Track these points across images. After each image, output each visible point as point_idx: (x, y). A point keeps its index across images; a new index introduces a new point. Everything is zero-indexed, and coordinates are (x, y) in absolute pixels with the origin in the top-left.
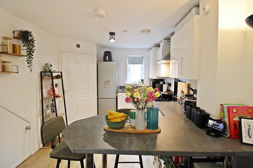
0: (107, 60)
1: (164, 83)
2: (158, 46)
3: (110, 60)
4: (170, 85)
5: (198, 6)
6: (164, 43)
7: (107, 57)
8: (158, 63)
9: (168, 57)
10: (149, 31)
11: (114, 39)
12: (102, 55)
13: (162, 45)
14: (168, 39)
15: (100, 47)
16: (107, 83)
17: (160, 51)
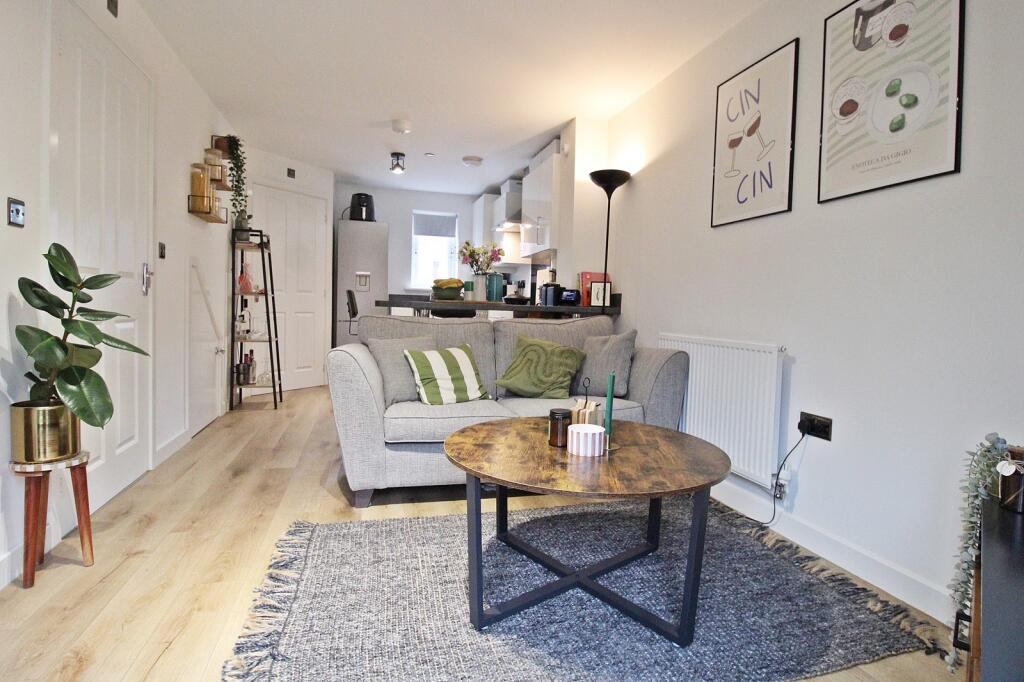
0: (364, 216)
1: (510, 283)
2: (495, 191)
3: (370, 218)
4: (522, 285)
5: (558, 138)
6: (511, 186)
7: (364, 209)
8: (498, 230)
9: (516, 217)
10: (480, 160)
11: (403, 169)
12: (348, 203)
13: (505, 190)
14: (518, 179)
15: (342, 180)
16: (363, 280)
17: (501, 204)
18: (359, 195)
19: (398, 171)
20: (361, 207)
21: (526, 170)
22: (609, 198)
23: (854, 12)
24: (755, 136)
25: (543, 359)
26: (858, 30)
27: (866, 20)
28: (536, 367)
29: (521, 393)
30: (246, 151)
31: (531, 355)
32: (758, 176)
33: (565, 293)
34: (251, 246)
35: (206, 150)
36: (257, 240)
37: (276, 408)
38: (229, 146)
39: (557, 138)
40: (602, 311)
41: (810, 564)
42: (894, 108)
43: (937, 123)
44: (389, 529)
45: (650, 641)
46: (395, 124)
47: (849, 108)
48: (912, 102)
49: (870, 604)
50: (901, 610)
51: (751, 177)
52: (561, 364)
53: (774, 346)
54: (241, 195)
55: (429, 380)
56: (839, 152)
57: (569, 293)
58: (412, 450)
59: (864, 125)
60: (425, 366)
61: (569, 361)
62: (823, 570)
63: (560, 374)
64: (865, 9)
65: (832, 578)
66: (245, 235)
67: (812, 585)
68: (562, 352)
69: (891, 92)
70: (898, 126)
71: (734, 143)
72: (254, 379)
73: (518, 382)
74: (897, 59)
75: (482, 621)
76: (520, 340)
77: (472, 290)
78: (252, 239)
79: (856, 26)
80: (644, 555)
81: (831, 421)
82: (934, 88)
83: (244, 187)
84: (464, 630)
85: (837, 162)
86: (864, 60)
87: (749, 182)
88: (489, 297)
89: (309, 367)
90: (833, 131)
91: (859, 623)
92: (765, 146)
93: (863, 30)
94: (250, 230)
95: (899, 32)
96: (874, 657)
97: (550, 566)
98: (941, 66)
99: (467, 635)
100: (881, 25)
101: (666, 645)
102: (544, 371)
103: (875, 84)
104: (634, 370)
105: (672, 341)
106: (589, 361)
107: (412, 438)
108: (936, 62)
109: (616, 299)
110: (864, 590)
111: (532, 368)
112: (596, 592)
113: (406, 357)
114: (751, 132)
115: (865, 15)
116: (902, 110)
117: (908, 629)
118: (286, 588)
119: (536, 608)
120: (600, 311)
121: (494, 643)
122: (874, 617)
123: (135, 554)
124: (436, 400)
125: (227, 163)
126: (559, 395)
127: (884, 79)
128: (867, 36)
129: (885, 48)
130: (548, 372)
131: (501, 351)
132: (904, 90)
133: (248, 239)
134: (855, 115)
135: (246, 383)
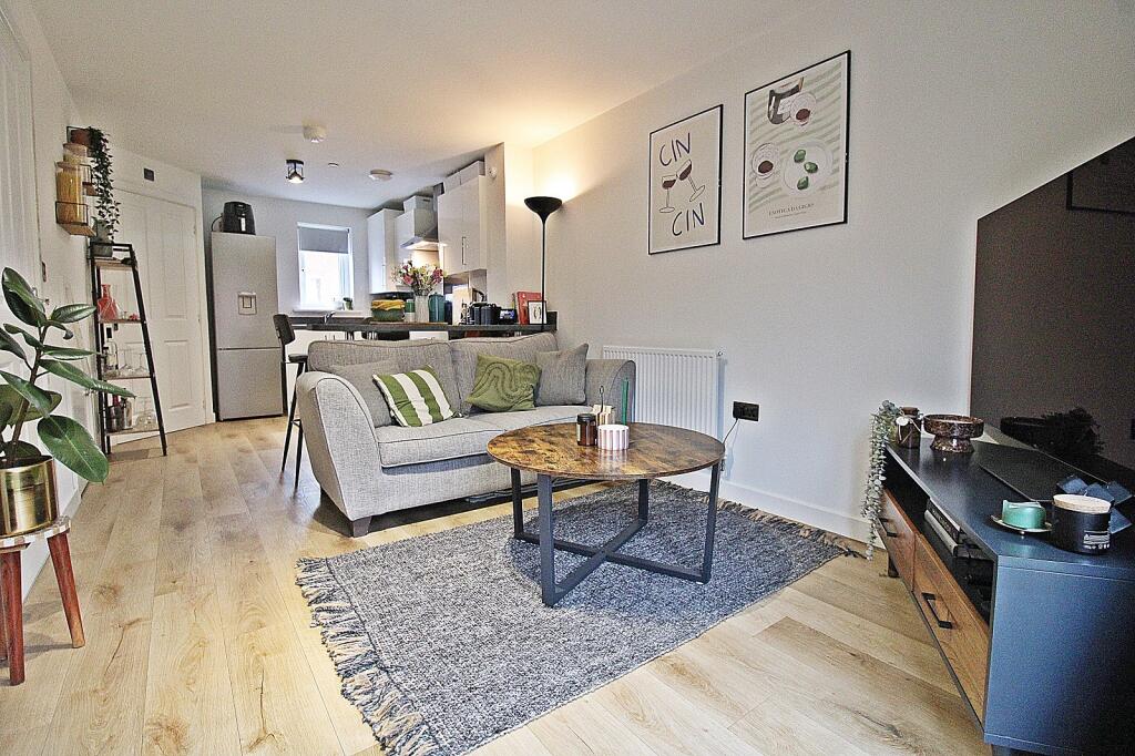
0: (243, 229)
2: (397, 206)
3: (250, 230)
6: (418, 203)
7: (243, 220)
9: (431, 235)
10: (390, 174)
11: (301, 179)
12: (220, 212)
13: (410, 206)
15: (210, 185)
16: (247, 301)
17: (408, 220)
18: (236, 204)
19: (296, 180)
20: (235, 217)
21: (440, 188)
22: (544, 222)
23: (768, 93)
24: (686, 180)
25: (508, 376)
26: (771, 107)
27: (777, 101)
28: (503, 382)
29: (491, 409)
30: (111, 149)
31: (496, 372)
32: (691, 214)
33: (502, 313)
34: (115, 264)
35: (64, 145)
36: (120, 256)
37: (165, 454)
38: (93, 140)
39: (482, 159)
40: (541, 329)
41: (753, 514)
42: (800, 172)
43: (830, 186)
44: (406, 548)
45: (679, 585)
46: (308, 131)
47: (766, 167)
48: (814, 169)
49: (802, 533)
50: (820, 532)
51: (684, 213)
52: (525, 379)
53: (713, 352)
54: (109, 201)
55: (404, 403)
56: (759, 200)
57: (507, 312)
58: (408, 472)
59: (778, 181)
60: (398, 390)
61: (530, 376)
62: (763, 517)
63: (523, 389)
64: (777, 92)
65: (771, 521)
66: (106, 250)
67: (760, 528)
68: (523, 368)
69: (799, 159)
70: (803, 185)
71: (668, 184)
72: (130, 423)
73: (488, 397)
74: (802, 135)
75: (550, 600)
76: (479, 359)
77: (414, 311)
78: (115, 255)
79: (770, 104)
80: (639, 529)
81: (757, 406)
82: (828, 159)
83: (111, 192)
84: (540, 609)
85: (757, 207)
86: (775, 132)
87: (683, 218)
88: (431, 318)
89: (187, 405)
90: (754, 183)
91: (800, 545)
92: (696, 190)
93: (776, 108)
94: (113, 244)
95: (803, 115)
96: (819, 564)
97: (575, 550)
98: (833, 145)
99: (543, 613)
100: (788, 106)
101: (692, 585)
102: (511, 387)
103: (787, 151)
104: (590, 379)
105: (618, 352)
106: (545, 376)
107: (410, 459)
108: (830, 142)
109: (552, 317)
110: (794, 524)
111: (499, 385)
112: (622, 561)
113: (375, 382)
114: (684, 175)
115: (777, 97)
116: (806, 174)
117: (830, 543)
118: (345, 617)
119: (584, 583)
120: (540, 329)
121: (569, 613)
122: (806, 540)
123: (130, 624)
124: (415, 422)
125: (91, 162)
126: (527, 407)
127: (794, 147)
128: (779, 113)
129: (793, 125)
130: (514, 387)
131: (461, 370)
132: (808, 158)
133: (111, 255)
134: (770, 173)
135: (120, 429)
